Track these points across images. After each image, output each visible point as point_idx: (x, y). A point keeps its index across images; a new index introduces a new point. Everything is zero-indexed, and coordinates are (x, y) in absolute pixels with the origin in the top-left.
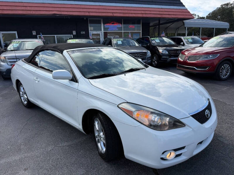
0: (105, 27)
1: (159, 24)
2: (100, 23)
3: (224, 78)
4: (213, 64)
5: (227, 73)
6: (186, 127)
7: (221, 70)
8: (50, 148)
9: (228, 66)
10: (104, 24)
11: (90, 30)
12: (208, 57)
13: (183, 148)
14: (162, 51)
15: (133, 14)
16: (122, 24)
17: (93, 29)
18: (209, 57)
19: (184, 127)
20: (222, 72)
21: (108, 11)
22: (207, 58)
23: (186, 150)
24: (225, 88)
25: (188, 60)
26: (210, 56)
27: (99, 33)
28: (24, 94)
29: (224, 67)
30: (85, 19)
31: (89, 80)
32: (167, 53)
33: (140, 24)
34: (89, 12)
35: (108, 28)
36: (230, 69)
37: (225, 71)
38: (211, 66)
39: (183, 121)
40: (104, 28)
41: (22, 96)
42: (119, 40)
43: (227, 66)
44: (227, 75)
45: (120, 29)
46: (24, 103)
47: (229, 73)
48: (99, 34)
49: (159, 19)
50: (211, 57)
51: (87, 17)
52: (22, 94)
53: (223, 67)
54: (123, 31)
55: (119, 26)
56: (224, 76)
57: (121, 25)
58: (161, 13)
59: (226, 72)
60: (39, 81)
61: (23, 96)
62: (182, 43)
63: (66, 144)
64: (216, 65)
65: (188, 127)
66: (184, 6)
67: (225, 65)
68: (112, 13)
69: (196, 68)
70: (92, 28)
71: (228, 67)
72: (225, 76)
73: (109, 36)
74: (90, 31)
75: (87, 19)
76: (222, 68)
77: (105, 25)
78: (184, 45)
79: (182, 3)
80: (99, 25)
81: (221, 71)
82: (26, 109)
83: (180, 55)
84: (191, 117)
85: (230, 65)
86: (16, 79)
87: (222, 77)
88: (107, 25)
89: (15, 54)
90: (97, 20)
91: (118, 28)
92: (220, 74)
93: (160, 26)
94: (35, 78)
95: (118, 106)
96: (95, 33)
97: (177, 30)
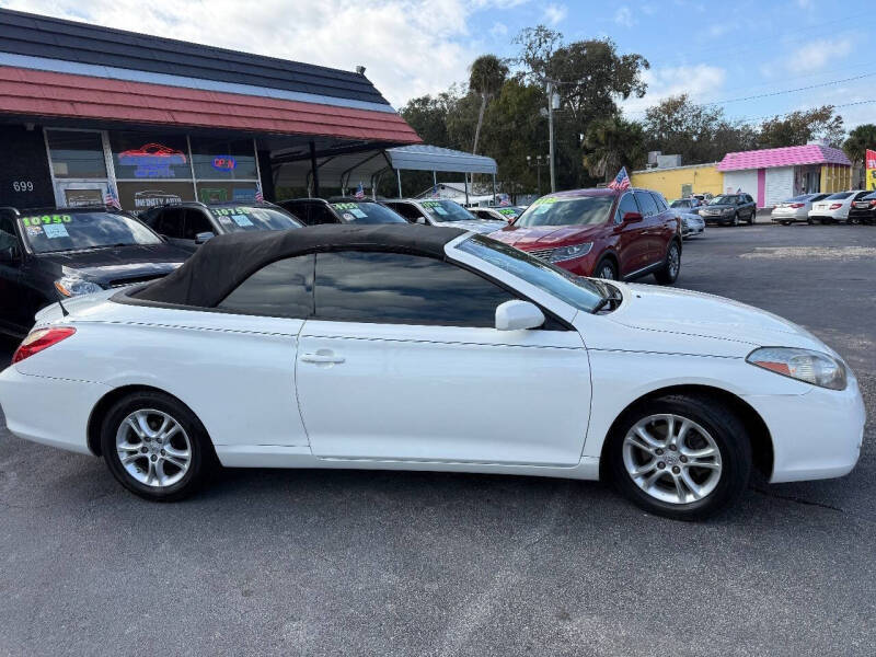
0: (121, 164)
1: (313, 156)
2: (100, 148)
10: (116, 150)
11: (57, 176)
15: (245, 120)
16: (187, 153)
17: (65, 172)
21: (151, 103)
22: (567, 254)
26: (575, 249)
27: (96, 186)
28: (165, 443)
30: (30, 127)
33: (254, 155)
34: (72, 102)
35: (135, 167)
40: (117, 167)
42: (237, 214)
45: (183, 170)
48: (100, 191)
49: (311, 140)
50: (578, 252)
51: (41, 121)
54: (194, 180)
55: (180, 159)
57: (183, 156)
58: (331, 121)
60: (342, 362)
61: (149, 455)
62: (422, 219)
66: (388, 104)
68: (169, 111)
70: (63, 168)
73: (140, 198)
74: (54, 180)
75: (38, 129)
77: (121, 155)
79: (379, 94)
80: (95, 154)
88: (128, 157)
90: (83, 136)
91: (172, 167)
93: (319, 161)
94: (313, 356)
95: (747, 362)
96: (78, 184)
97: (346, 178)
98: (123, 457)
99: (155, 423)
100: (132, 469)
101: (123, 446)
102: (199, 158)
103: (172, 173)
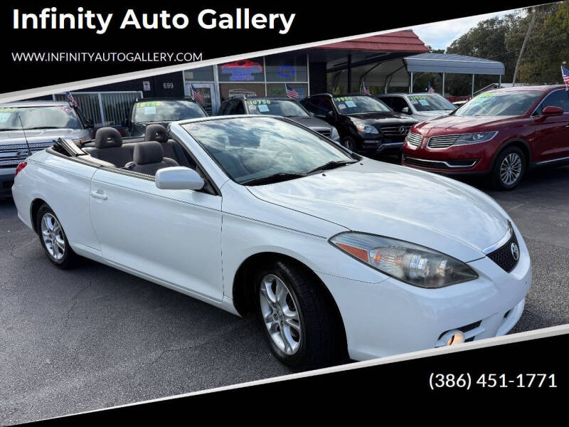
0: (223, 72)
1: (349, 66)
3: (509, 184)
4: (484, 153)
5: (516, 172)
6: (480, 277)
7: (503, 166)
8: (153, 356)
9: (517, 156)
11: (186, 80)
12: (474, 138)
13: (477, 325)
14: (365, 128)
16: (262, 65)
17: (192, 77)
18: (476, 137)
19: (476, 278)
20: (504, 171)
22: (471, 139)
23: (484, 330)
24: (516, 207)
25: (429, 145)
26: (479, 136)
27: (208, 86)
28: (56, 234)
29: (508, 159)
31: (248, 187)
32: (375, 132)
33: (306, 65)
35: (231, 75)
36: (520, 165)
37: (511, 170)
38: (481, 158)
39: (473, 265)
40: (220, 75)
41: (48, 241)
42: (262, 103)
43: (514, 157)
44: (515, 177)
45: (259, 76)
46: (55, 257)
47: (518, 174)
48: (209, 89)
49: (349, 53)
50: (481, 138)
52: (50, 236)
53: (506, 159)
54: (266, 82)
56: (508, 181)
57: (260, 67)
59: (514, 171)
60: (106, 199)
61: (52, 240)
62: (407, 108)
63: (190, 343)
64: (492, 156)
65: (484, 279)
67: (510, 155)
69: (447, 164)
71: (517, 161)
72: (512, 180)
73: (231, 93)
74: (185, 82)
76: (505, 162)
77: (223, 67)
78: (410, 113)
81: (502, 169)
82: (61, 272)
83: (410, 135)
84: (487, 257)
85: (521, 157)
86: (33, 199)
87: (505, 182)
88: (227, 68)
89: (24, 139)
91: (252, 74)
92: (502, 175)
93: (353, 69)
94: (94, 193)
95: (329, 241)
96: (198, 85)
97: (389, 80)
98: (45, 239)
99: (53, 221)
100: (48, 246)
101: (45, 232)
102: (269, 67)
103: (253, 78)
